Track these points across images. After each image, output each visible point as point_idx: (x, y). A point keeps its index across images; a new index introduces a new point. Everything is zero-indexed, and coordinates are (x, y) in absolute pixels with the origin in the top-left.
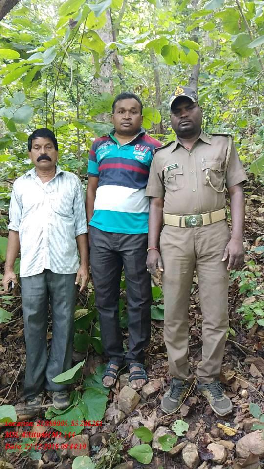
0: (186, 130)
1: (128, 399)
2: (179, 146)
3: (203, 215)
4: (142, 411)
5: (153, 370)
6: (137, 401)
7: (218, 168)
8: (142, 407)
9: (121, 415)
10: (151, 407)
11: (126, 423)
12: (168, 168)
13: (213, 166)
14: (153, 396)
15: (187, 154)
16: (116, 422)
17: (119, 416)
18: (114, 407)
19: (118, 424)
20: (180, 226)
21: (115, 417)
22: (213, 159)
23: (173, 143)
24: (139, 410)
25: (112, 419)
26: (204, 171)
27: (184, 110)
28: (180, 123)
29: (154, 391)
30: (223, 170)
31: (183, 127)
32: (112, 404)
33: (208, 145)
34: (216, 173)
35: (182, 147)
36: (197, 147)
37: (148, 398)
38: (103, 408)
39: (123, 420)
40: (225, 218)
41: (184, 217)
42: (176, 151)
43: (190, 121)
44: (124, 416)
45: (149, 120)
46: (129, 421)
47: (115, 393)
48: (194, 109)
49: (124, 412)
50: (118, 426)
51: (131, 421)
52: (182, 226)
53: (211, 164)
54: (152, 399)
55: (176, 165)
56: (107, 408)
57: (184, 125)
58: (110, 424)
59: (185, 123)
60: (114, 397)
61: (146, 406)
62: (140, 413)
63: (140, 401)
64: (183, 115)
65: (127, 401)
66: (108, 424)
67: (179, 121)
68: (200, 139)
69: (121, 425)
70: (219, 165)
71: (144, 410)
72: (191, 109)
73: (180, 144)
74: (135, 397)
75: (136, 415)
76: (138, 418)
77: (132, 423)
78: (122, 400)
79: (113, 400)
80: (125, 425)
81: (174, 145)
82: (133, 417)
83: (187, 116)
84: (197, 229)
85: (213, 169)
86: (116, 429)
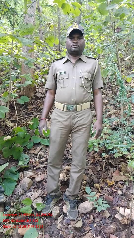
0: (74, 51)
1: (26, 183)
2: (68, 60)
3: (77, 105)
4: (34, 189)
5: (42, 170)
6: (31, 184)
7: (89, 77)
8: (34, 187)
9: (23, 191)
10: (38, 188)
11: (25, 195)
12: (60, 73)
13: (86, 76)
14: (40, 182)
15: (72, 66)
16: (20, 194)
17: (21, 192)
18: (19, 188)
19: (20, 196)
20: (64, 110)
21: (19, 192)
22: (86, 72)
23: (64, 58)
24: (32, 189)
25: (17, 193)
26: (80, 78)
27: (76, 38)
28: (72, 46)
29: (41, 180)
30: (91, 79)
31: (74, 49)
32: (18, 186)
33: (85, 63)
34: (87, 80)
35: (69, 61)
36: (78, 63)
37: (37, 183)
38: (14, 188)
39: (23, 194)
40: (90, 107)
41: (66, 105)
42: (66, 63)
43: (78, 46)
44: (24, 192)
45: (52, 42)
46: (26, 194)
47: (20, 181)
48: (82, 40)
49: (24, 190)
50: (20, 197)
51: (27, 194)
52: (65, 110)
53: (85, 75)
54: (39, 184)
55: (65, 72)
56: (16, 188)
57: (74, 48)
58: (17, 196)
59: (75, 46)
60: (20, 182)
61: (36, 187)
62: (32, 191)
63: (33, 185)
64: (75, 42)
65: (26, 184)
66: (15, 196)
67: (72, 44)
68: (80, 58)
69: (22, 196)
70: (90, 76)
71: (35, 189)
72: (80, 39)
73: (69, 59)
74: (30, 182)
75: (30, 192)
76: (31, 193)
77: (28, 195)
78: (23, 184)
79: (19, 184)
80: (24, 196)
81: (65, 60)
82: (28, 192)
83: (77, 43)
84: (73, 113)
85: (86, 77)
86: (19, 198)
